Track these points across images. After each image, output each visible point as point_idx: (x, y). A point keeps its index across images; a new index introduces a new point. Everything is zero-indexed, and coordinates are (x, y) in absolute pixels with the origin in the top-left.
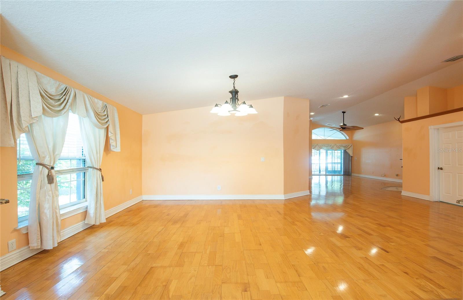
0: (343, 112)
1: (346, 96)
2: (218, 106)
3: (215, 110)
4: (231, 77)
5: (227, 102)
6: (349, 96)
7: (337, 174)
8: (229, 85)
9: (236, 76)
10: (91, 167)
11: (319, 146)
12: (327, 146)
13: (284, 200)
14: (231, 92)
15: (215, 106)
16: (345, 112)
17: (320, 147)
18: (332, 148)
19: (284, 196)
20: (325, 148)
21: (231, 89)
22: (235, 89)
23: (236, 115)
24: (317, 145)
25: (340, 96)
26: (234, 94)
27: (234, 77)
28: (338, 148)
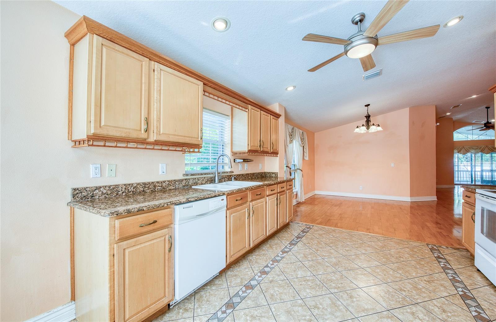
0: (486, 108)
1: (474, 96)
2: (358, 127)
3: (357, 130)
4: (366, 106)
5: (363, 125)
6: (478, 95)
7: (490, 184)
8: (364, 111)
9: (369, 105)
10: (299, 169)
11: (465, 149)
12: (475, 149)
13: (410, 203)
14: (366, 117)
15: (357, 128)
16: (489, 108)
17: (467, 150)
18: (482, 151)
19: (410, 199)
20: (473, 151)
21: (366, 114)
22: (368, 114)
23: (369, 132)
24: (463, 147)
25: (469, 97)
26: (368, 118)
27: (367, 106)
28: (490, 150)
